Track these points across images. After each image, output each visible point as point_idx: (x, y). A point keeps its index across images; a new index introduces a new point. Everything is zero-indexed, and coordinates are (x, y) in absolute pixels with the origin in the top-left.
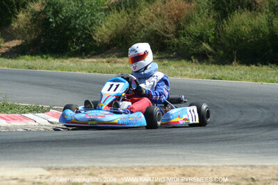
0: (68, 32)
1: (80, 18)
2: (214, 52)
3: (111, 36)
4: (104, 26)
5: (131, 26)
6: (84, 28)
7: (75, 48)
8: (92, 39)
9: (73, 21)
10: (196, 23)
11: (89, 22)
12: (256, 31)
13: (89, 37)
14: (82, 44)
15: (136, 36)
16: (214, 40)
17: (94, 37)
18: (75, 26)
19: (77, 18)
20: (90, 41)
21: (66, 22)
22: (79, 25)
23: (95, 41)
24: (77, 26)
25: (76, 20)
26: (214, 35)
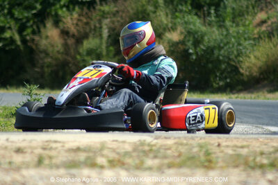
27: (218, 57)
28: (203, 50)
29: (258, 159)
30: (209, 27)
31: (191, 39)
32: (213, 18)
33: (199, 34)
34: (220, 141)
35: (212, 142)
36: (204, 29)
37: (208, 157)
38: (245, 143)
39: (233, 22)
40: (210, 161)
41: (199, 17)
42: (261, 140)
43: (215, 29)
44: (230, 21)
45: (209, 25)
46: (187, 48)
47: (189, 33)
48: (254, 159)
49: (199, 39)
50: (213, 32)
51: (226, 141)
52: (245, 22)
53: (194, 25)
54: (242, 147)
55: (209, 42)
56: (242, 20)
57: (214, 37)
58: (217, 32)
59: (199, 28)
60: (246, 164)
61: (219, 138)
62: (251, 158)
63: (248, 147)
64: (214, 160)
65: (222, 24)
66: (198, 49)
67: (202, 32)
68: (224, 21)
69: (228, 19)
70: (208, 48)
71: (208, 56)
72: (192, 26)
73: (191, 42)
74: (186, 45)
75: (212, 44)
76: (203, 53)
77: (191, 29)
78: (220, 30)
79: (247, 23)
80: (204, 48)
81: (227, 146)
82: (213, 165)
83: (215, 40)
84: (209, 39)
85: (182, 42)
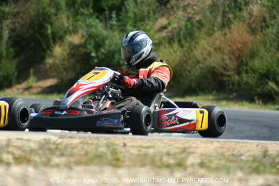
27: (119, 61)
28: (104, 54)
29: (165, 159)
30: (110, 31)
31: (92, 42)
32: (114, 22)
33: (100, 37)
34: (124, 141)
35: (117, 143)
36: (105, 32)
37: (115, 156)
38: (150, 144)
39: (134, 27)
40: (118, 160)
41: (101, 21)
42: (165, 141)
43: (116, 33)
44: (131, 25)
45: (111, 28)
46: (88, 51)
47: (90, 36)
48: (161, 159)
49: (101, 42)
50: (115, 36)
51: (131, 142)
52: (146, 27)
53: (96, 28)
54: (148, 147)
55: (110, 46)
56: (142, 25)
57: (115, 41)
58: (118, 37)
59: (100, 32)
60: (153, 163)
61: (124, 139)
62: (158, 158)
63: (153, 147)
64: (121, 159)
65: (123, 28)
66: (99, 53)
67: (103, 35)
68: (125, 25)
69: (130, 23)
70: (109, 52)
71: (109, 60)
72: (93, 30)
73: (92, 45)
74: (87, 48)
75: (113, 48)
76: (103, 57)
77: (93, 32)
78: (121, 34)
79: (148, 27)
80: (105, 52)
81: (133, 147)
82: (120, 164)
83: (116, 44)
84: (109, 42)
85: (84, 46)
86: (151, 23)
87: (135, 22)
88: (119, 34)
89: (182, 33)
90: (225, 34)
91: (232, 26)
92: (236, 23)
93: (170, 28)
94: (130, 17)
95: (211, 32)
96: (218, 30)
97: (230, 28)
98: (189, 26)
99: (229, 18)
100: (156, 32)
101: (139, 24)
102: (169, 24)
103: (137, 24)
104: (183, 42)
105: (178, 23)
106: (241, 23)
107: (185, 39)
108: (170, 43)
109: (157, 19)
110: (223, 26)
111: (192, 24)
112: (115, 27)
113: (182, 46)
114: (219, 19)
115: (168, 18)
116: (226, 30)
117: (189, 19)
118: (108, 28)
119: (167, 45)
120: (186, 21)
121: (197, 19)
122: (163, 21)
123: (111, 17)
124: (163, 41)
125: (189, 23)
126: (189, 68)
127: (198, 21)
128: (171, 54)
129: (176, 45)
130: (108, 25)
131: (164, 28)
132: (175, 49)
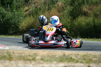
0: (8, 26)
1: (13, 19)
2: (70, 33)
3: (26, 27)
4: (23, 23)
5: (35, 22)
6: (15, 23)
7: (11, 32)
8: (19, 28)
9: (10, 21)
10: (63, 21)
11: (17, 21)
12: (88, 24)
13: (17, 28)
14: (14, 30)
15: (37, 26)
16: (70, 28)
17: (19, 27)
18: (11, 22)
19: (12, 19)
20: (18, 29)
21: (7, 21)
22: (13, 22)
23: (20, 29)
24: (12, 23)
25: (12, 20)
26: (70, 26)
86: (22, 9)
87: (17, 8)
88: (11, 13)
89: (34, 12)
90: (49, 13)
91: (52, 10)
92: (53, 9)
93: (29, 11)
94: (15, 7)
95: (44, 12)
96: (47, 11)
97: (51, 10)
98: (36, 10)
99: (50, 7)
100: (24, 12)
101: (18, 9)
102: (29, 9)
103: (17, 9)
104: (34, 15)
105: (32, 8)
106: (55, 9)
107: (35, 14)
108: (29, 16)
109: (24, 7)
110: (49, 10)
111: (37, 9)
112: (9, 10)
113: (34, 17)
114: (47, 7)
115: (28, 7)
116: (50, 11)
117: (36, 7)
118: (7, 10)
119: (28, 17)
120: (35, 8)
121: (39, 7)
122: (27, 8)
123: (7, 7)
124: (27, 15)
125: (36, 9)
126: (36, 25)
127: (39, 8)
128: (30, 20)
129: (32, 17)
130: (7, 9)
131: (27, 10)
132: (31, 18)
